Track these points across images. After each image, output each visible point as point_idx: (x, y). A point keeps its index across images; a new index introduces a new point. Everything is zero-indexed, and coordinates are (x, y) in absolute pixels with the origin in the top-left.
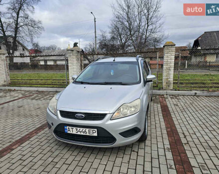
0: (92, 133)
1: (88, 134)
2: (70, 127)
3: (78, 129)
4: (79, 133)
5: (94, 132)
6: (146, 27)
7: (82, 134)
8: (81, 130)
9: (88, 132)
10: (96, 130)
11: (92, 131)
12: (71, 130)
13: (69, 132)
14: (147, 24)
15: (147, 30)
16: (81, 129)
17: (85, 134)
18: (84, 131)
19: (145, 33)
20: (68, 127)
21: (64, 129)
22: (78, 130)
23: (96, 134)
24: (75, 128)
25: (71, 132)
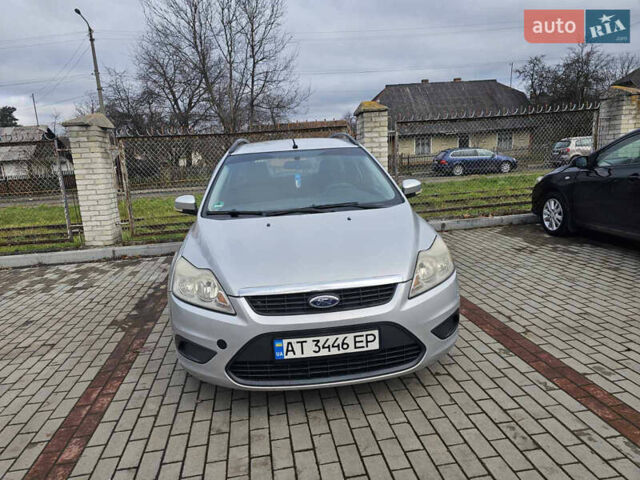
0: (364, 344)
1: (351, 350)
2: (293, 341)
3: (322, 339)
4: (324, 353)
5: (370, 338)
6: (250, 65)
7: (334, 351)
8: (330, 343)
9: (351, 344)
10: (376, 332)
11: (364, 339)
12: (297, 347)
13: (290, 356)
14: (253, 56)
15: (253, 76)
16: (332, 339)
17: (342, 351)
18: (339, 342)
19: (250, 83)
20: (285, 342)
21: (273, 350)
22: (320, 344)
23: (375, 346)
24: (310, 340)
25: (298, 355)
